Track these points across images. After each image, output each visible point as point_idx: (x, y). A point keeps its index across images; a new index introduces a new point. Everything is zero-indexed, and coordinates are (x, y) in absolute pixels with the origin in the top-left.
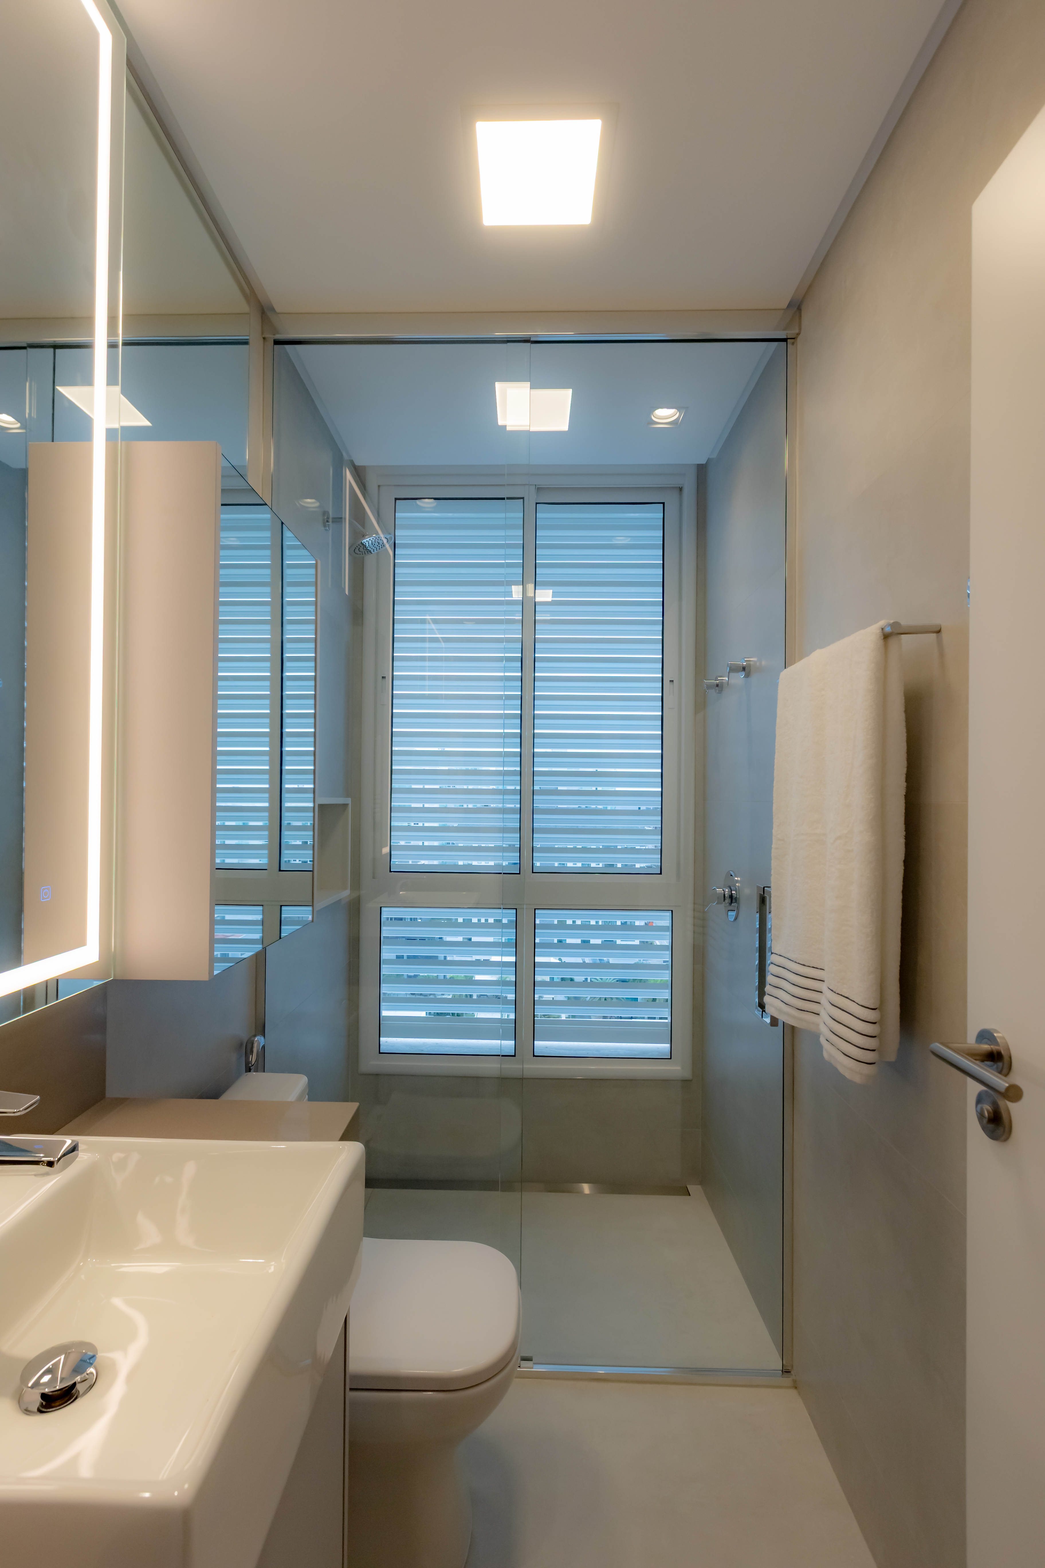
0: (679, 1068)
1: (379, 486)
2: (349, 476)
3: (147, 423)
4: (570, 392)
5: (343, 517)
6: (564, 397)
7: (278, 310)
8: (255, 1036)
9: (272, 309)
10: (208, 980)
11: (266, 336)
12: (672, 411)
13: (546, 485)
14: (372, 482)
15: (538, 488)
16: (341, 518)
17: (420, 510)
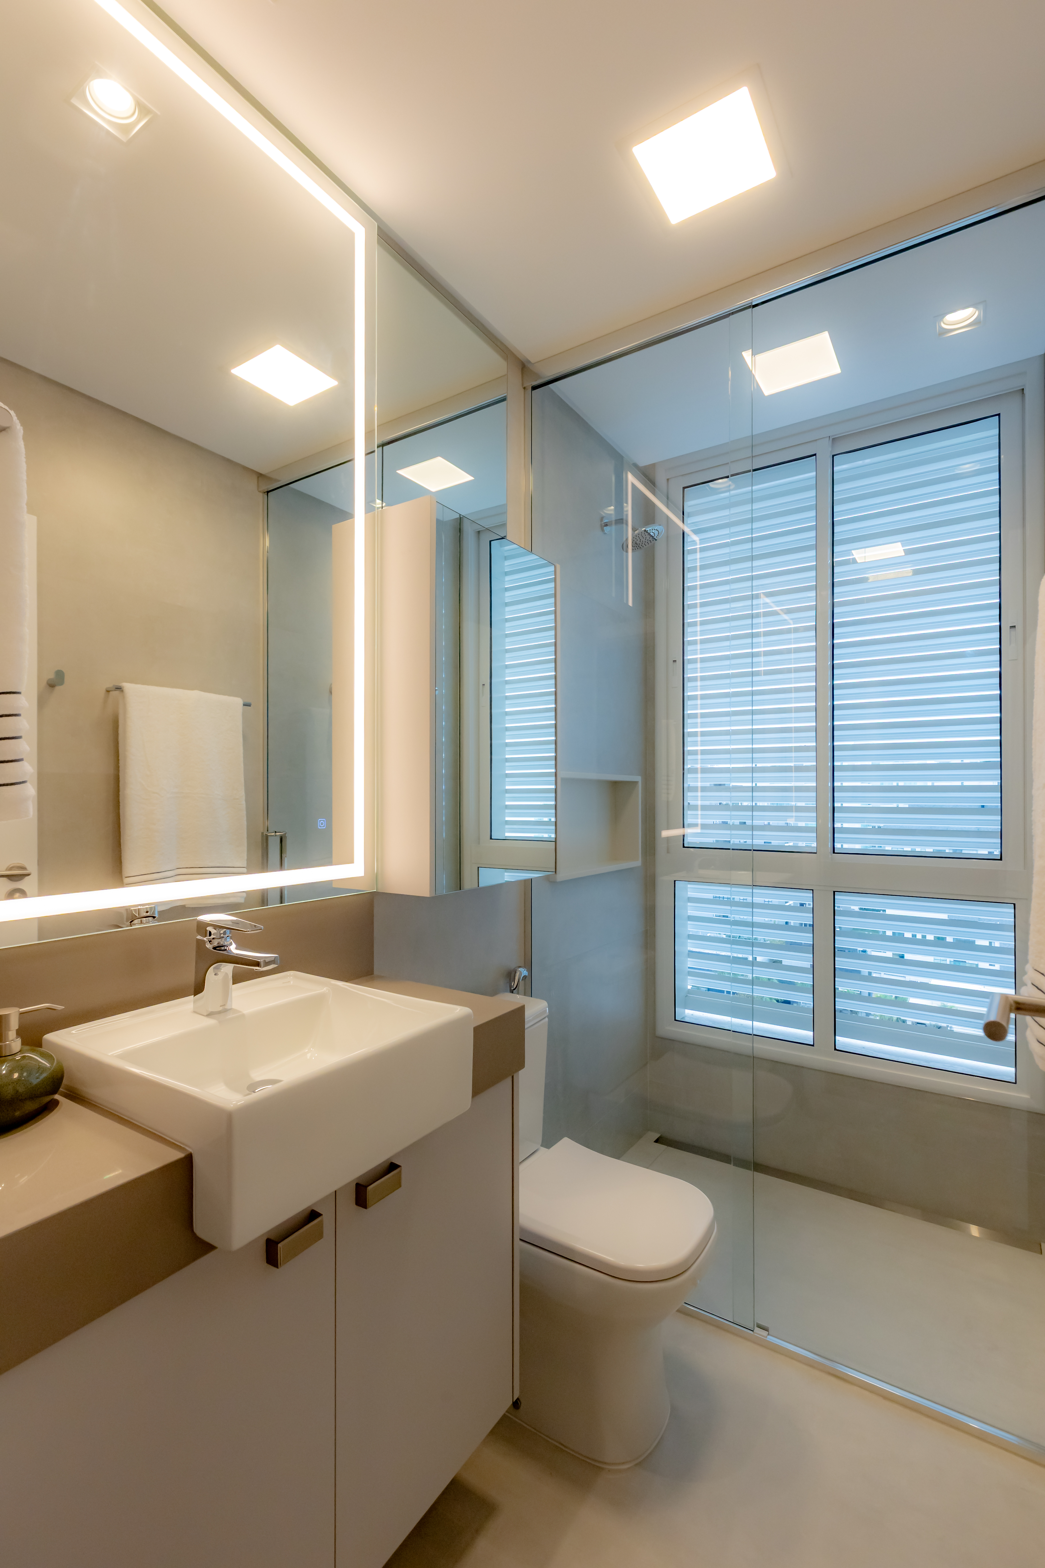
0: (1026, 1096)
1: (668, 480)
2: (631, 479)
3: (470, 478)
4: (826, 335)
5: (624, 517)
6: (823, 341)
7: (532, 361)
8: (520, 967)
9: (529, 362)
10: (429, 896)
11: (525, 386)
12: (970, 311)
13: (842, 433)
14: (661, 478)
15: (833, 439)
16: (622, 519)
17: (716, 491)
